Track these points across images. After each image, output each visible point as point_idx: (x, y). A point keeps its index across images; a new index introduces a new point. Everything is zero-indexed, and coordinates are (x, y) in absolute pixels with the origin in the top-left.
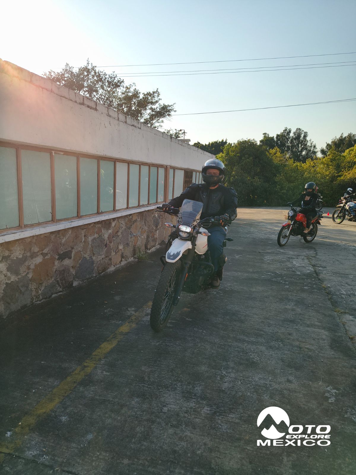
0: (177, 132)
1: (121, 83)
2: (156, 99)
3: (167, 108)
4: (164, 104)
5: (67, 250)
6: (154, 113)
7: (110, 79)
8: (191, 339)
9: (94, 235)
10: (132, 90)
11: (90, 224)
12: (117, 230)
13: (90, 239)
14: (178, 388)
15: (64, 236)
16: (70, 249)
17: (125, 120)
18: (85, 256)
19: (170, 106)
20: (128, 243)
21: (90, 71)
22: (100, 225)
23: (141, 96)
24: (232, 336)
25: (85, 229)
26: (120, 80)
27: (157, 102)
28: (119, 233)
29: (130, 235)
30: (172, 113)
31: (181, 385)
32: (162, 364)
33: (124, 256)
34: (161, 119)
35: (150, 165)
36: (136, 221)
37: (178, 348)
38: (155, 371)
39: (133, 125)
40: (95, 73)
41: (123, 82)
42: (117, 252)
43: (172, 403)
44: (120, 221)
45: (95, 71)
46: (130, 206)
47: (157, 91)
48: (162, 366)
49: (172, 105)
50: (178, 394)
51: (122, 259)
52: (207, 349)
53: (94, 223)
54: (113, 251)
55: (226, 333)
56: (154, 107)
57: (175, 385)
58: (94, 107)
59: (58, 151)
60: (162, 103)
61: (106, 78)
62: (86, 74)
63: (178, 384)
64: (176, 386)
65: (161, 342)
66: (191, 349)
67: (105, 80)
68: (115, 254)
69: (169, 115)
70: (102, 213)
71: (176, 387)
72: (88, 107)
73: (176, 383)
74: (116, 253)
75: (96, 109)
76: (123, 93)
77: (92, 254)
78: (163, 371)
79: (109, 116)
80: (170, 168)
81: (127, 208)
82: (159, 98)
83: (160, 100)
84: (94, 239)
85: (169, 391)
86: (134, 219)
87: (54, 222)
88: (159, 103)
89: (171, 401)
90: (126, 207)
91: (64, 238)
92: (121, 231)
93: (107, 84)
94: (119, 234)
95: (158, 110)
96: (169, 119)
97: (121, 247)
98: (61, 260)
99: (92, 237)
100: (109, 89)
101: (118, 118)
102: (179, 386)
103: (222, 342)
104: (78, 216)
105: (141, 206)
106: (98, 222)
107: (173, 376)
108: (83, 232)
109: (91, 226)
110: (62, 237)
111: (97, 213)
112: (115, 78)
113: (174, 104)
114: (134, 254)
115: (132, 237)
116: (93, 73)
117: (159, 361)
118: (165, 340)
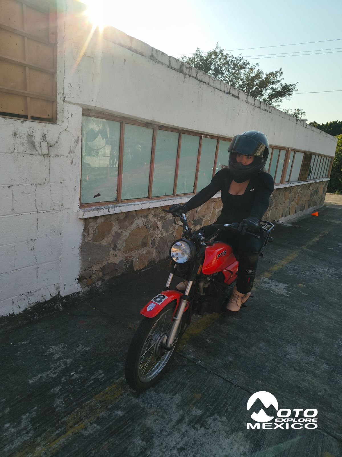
1: (246, 66)
2: (278, 79)
3: (288, 87)
4: (285, 84)
6: (274, 93)
7: (236, 61)
10: (255, 71)
16: (202, 217)
17: (259, 106)
19: (292, 86)
21: (218, 54)
23: (264, 77)
26: (245, 62)
27: (279, 81)
30: (294, 92)
34: (280, 99)
39: (265, 110)
40: (222, 55)
41: (248, 63)
45: (223, 54)
47: (280, 70)
49: (294, 85)
56: (275, 86)
58: (237, 95)
60: (283, 82)
61: (233, 60)
62: (213, 57)
67: (231, 62)
69: (289, 94)
72: (233, 95)
75: (238, 97)
76: (245, 74)
79: (247, 102)
80: (292, 151)
82: (281, 77)
83: (283, 80)
88: (281, 82)
93: (232, 66)
95: (279, 89)
96: (289, 98)
98: (195, 225)
100: (234, 71)
101: (254, 104)
112: (241, 60)
113: (296, 84)
116: (220, 56)
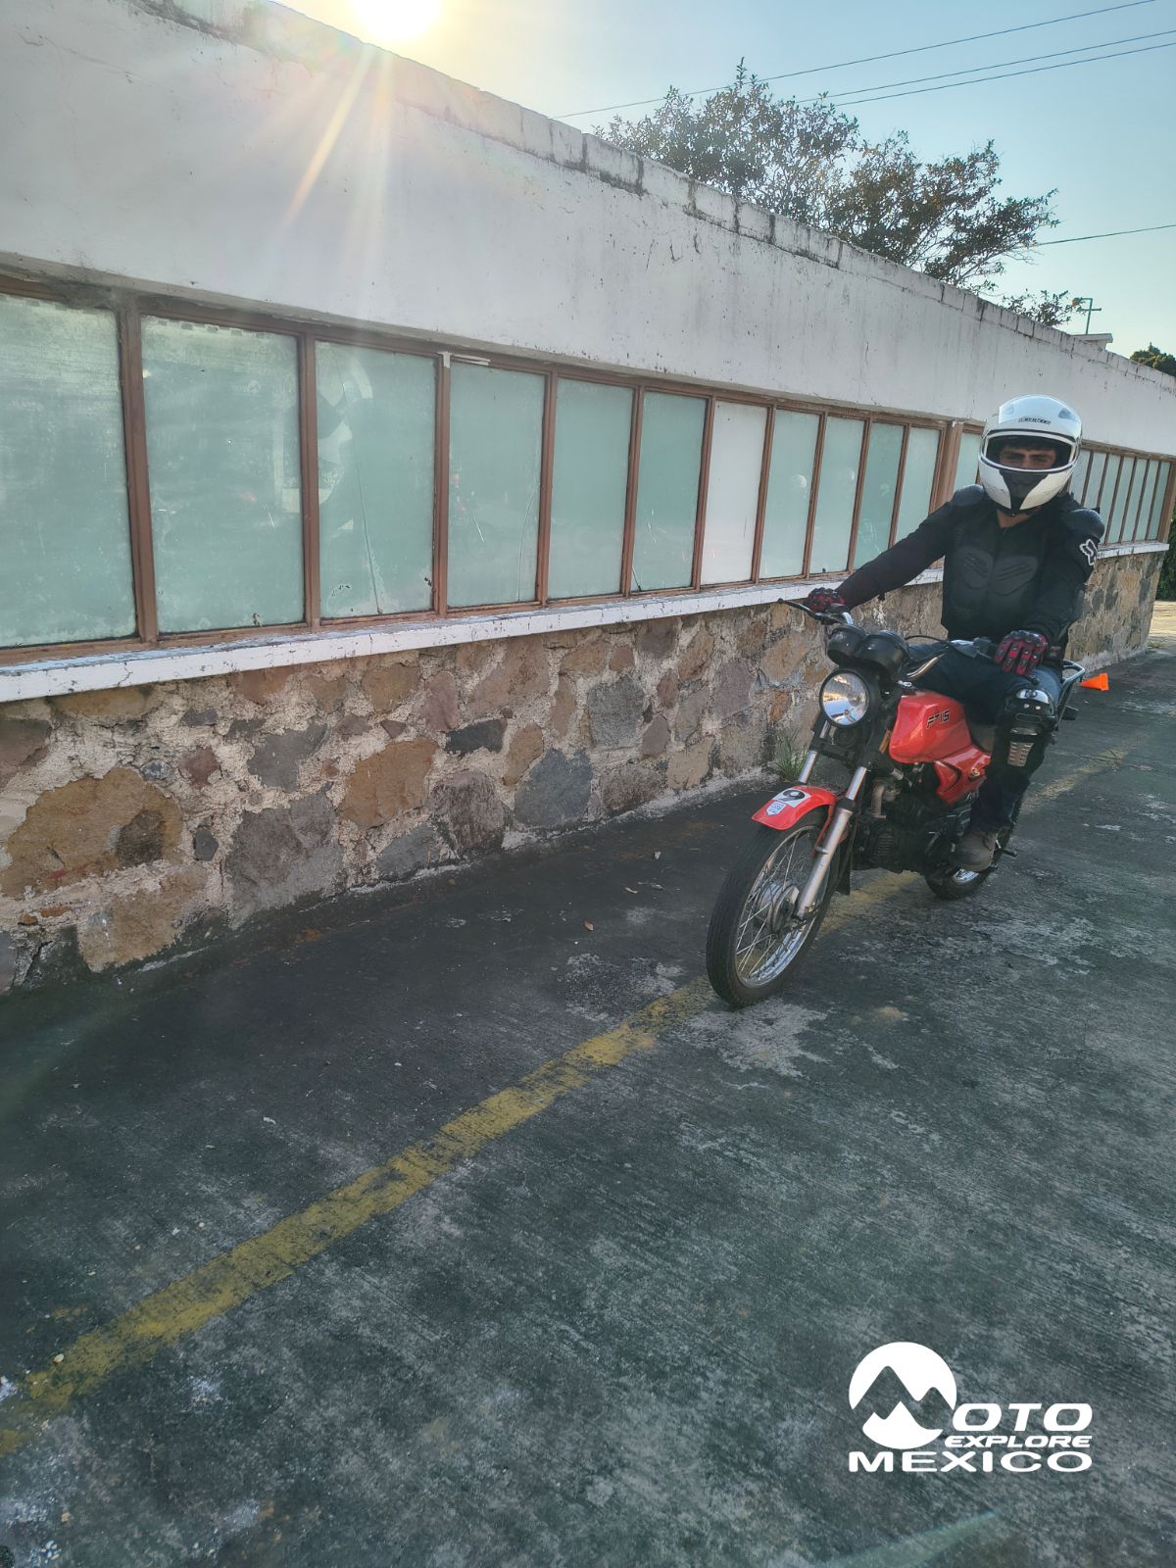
0: (1051, 300)
2: (981, 182)
4: (1009, 200)
5: (484, 720)
7: (807, 124)
8: (858, 1158)
9: (600, 673)
11: (583, 632)
12: (699, 663)
13: (582, 686)
14: (704, 1395)
15: (474, 666)
16: (498, 716)
17: (768, 233)
18: (557, 746)
20: (746, 713)
22: (626, 640)
24: (1063, 1188)
25: (563, 647)
26: (842, 121)
27: (981, 193)
28: (709, 675)
29: (753, 685)
31: (725, 1383)
32: (684, 1252)
33: (723, 758)
35: (870, 418)
36: (785, 631)
37: (784, 1188)
38: (642, 1274)
39: (802, 254)
41: (853, 127)
42: (691, 741)
43: (647, 1468)
44: (715, 629)
46: (765, 572)
48: (681, 1259)
50: (694, 1423)
51: (711, 769)
52: (916, 1232)
53: (600, 631)
54: (677, 736)
55: (1040, 1168)
57: (699, 1371)
58: (632, 178)
59: (467, 352)
60: (1000, 196)
63: (713, 1371)
64: (699, 1379)
65: (723, 1140)
66: (837, 1212)
68: (682, 747)
69: (1025, 239)
70: (640, 593)
71: (697, 1387)
72: (605, 178)
73: (705, 1367)
74: (687, 746)
75: (638, 190)
77: (588, 742)
78: (672, 1287)
79: (696, 214)
80: (964, 431)
81: (754, 580)
83: (996, 185)
84: (601, 686)
85: (659, 1394)
86: (778, 623)
87: (438, 613)
88: (989, 196)
89: (648, 1451)
90: (748, 578)
91: (476, 675)
92: (715, 666)
94: (705, 678)
96: (1026, 254)
97: (711, 725)
99: (592, 682)
101: (737, 223)
102: (711, 1384)
103: (1003, 1211)
104: (536, 600)
105: (813, 576)
106: (620, 628)
107: (707, 1322)
108: (554, 661)
109: (589, 638)
110: (466, 671)
111: (620, 592)
112: (826, 115)
114: (768, 755)
115: (761, 692)
117: (678, 1231)
118: (743, 1136)
